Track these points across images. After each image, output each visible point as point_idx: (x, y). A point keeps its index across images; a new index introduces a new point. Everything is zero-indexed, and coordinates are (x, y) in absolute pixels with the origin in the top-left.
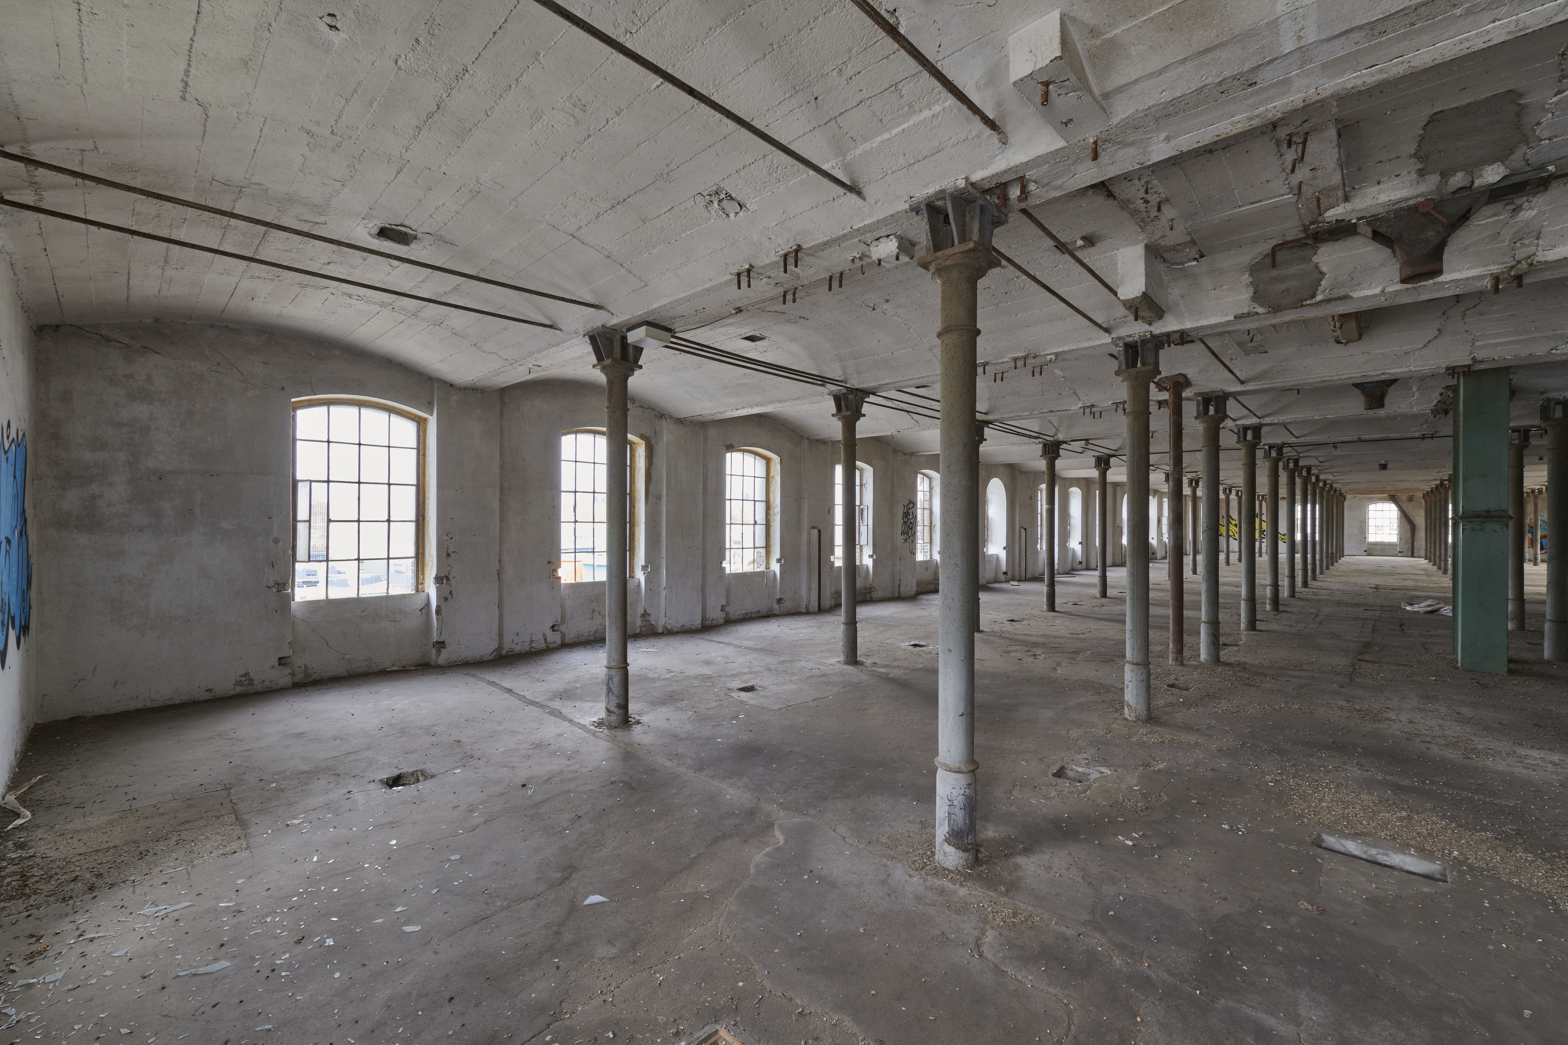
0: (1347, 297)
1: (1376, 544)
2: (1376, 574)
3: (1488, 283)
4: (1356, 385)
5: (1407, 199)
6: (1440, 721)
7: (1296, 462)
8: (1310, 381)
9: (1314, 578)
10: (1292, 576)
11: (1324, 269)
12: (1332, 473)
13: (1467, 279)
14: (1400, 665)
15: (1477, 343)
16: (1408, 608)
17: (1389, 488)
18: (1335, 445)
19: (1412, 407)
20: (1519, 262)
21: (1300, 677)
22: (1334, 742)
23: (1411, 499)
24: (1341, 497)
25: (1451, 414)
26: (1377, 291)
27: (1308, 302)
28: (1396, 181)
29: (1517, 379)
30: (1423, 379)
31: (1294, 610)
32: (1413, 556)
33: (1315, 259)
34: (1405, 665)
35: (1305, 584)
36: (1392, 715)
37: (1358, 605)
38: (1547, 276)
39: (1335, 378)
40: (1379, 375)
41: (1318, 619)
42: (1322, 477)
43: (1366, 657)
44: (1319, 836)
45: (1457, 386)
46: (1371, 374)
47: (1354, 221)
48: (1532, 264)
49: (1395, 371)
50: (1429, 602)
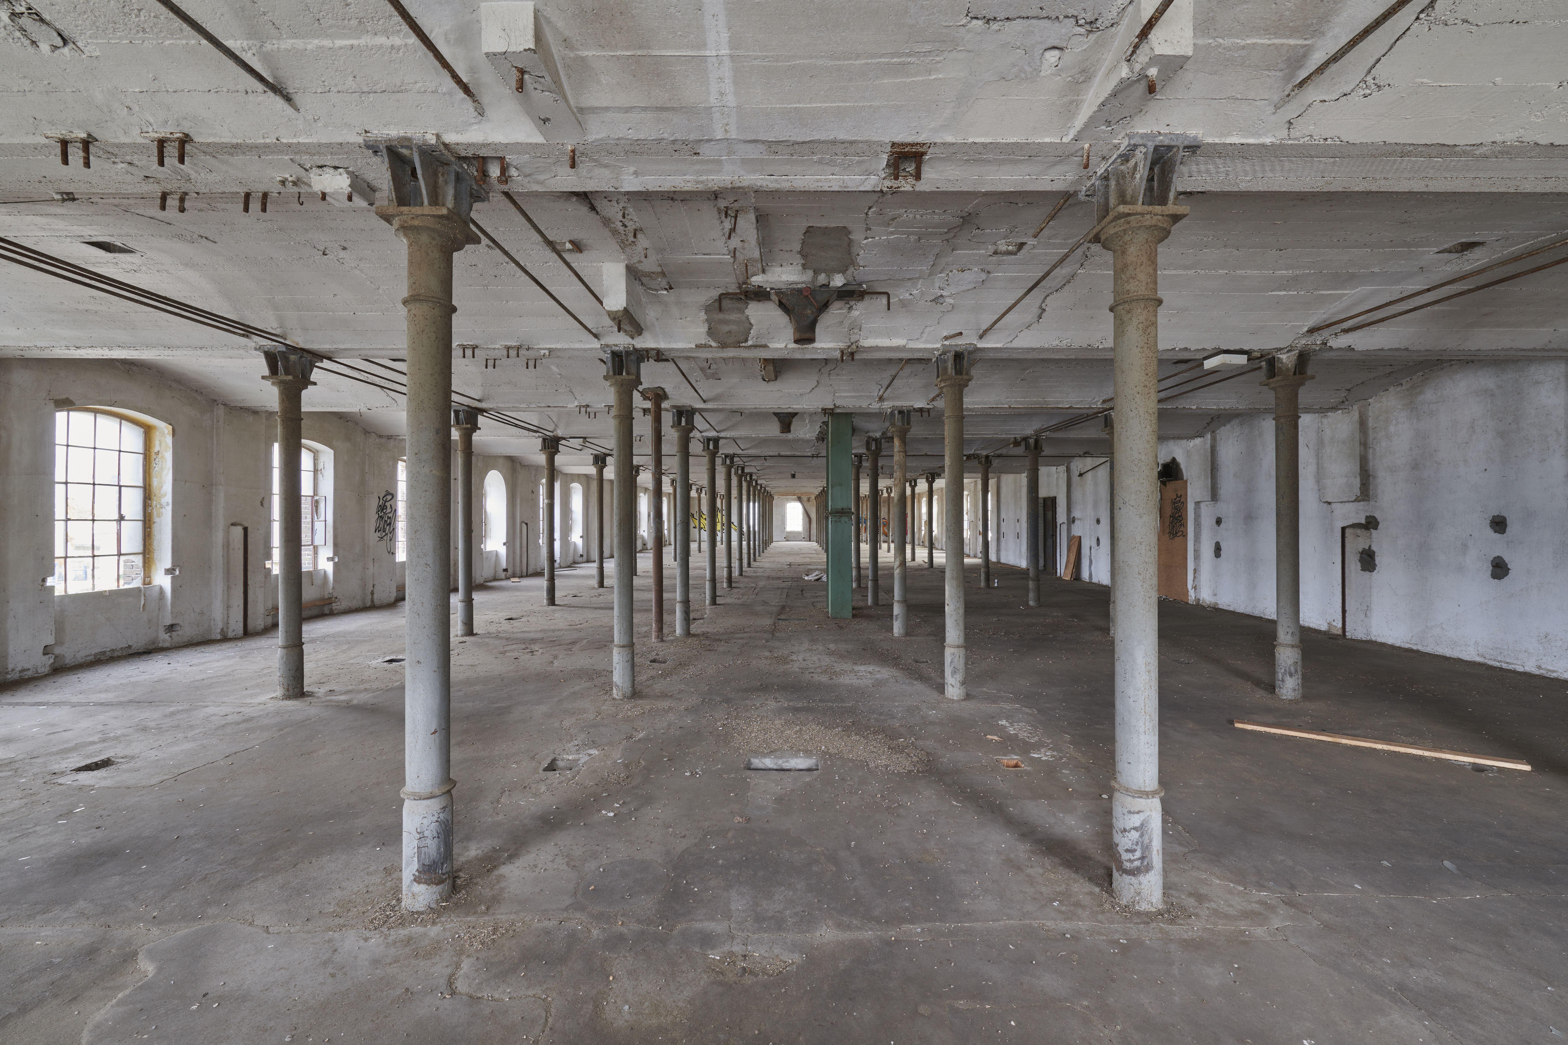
0: (766, 346)
1: (791, 533)
2: (790, 555)
3: (837, 354)
4: (775, 414)
5: (797, 283)
6: (819, 656)
7: (743, 469)
8: (748, 407)
9: (755, 560)
10: (741, 559)
11: (753, 321)
12: (765, 480)
13: (829, 349)
14: (800, 620)
15: (836, 394)
16: (806, 578)
17: (797, 492)
18: (765, 458)
19: (806, 434)
20: (852, 344)
21: (742, 638)
22: (761, 685)
23: (809, 500)
24: (771, 498)
25: (825, 442)
26: (785, 346)
27: (743, 345)
28: (791, 268)
29: (857, 422)
30: (812, 414)
31: (741, 585)
32: (810, 540)
33: (747, 311)
34: (803, 619)
35: (749, 565)
36: (794, 657)
37: (779, 578)
38: (865, 356)
39: (762, 407)
40: (787, 408)
41: (756, 591)
42: (759, 482)
43: (782, 617)
44: (749, 760)
45: (828, 422)
46: (783, 406)
47: (768, 289)
48: (857, 347)
49: (795, 406)
50: (817, 573)
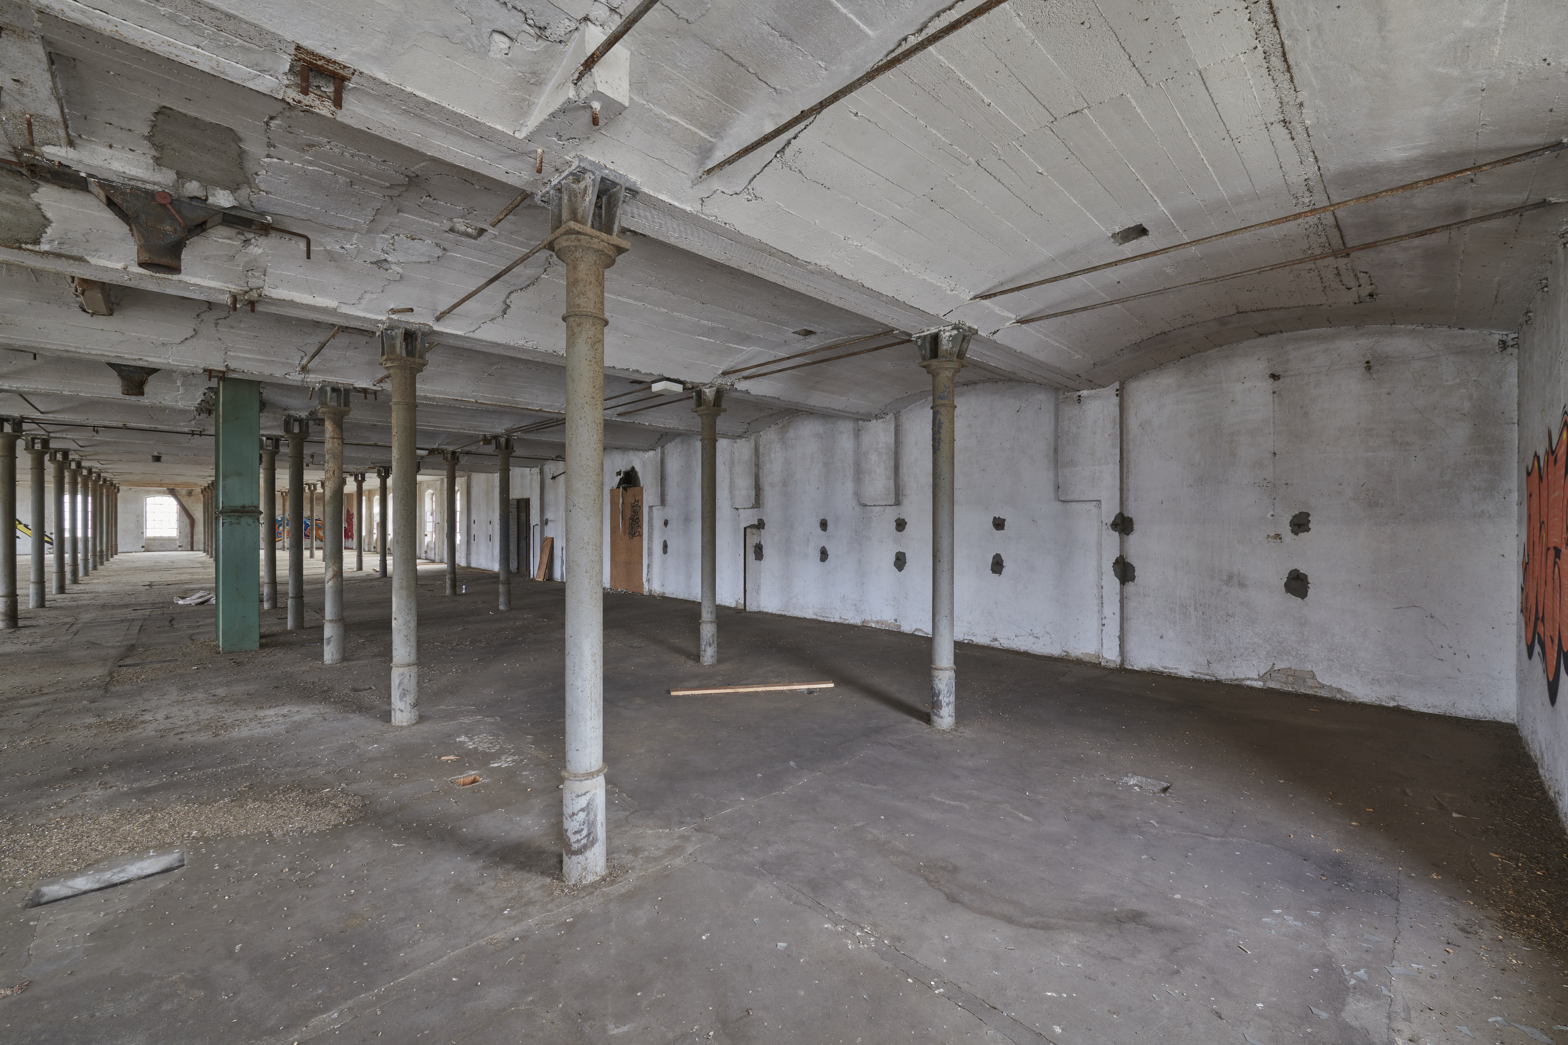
0: (81, 259)
1: (154, 539)
2: (152, 570)
3: (227, 299)
4: (113, 366)
5: (144, 181)
6: (196, 708)
7: (45, 443)
8: (49, 346)
9: (75, 581)
10: (41, 582)
11: (49, 215)
12: (98, 461)
13: (210, 288)
14: (165, 661)
15: (229, 353)
16: (181, 602)
17: (166, 481)
18: (96, 429)
19: (177, 401)
20: (251, 290)
21: (37, 704)
22: (74, 770)
23: (190, 494)
24: (113, 489)
25: (213, 416)
26: (120, 266)
27: (30, 247)
28: (131, 155)
29: (267, 394)
30: (188, 376)
31: (41, 622)
32: (192, 549)
33: (36, 197)
34: (169, 661)
35: (61, 589)
36: (148, 717)
37: (127, 606)
38: (273, 310)
39: (83, 351)
40: (135, 360)
41: (74, 629)
42: (84, 464)
43: (128, 661)
44: (38, 892)
45: (218, 389)
46: (126, 356)
47: (83, 175)
48: (260, 295)
49: (152, 359)
50: (201, 594)
